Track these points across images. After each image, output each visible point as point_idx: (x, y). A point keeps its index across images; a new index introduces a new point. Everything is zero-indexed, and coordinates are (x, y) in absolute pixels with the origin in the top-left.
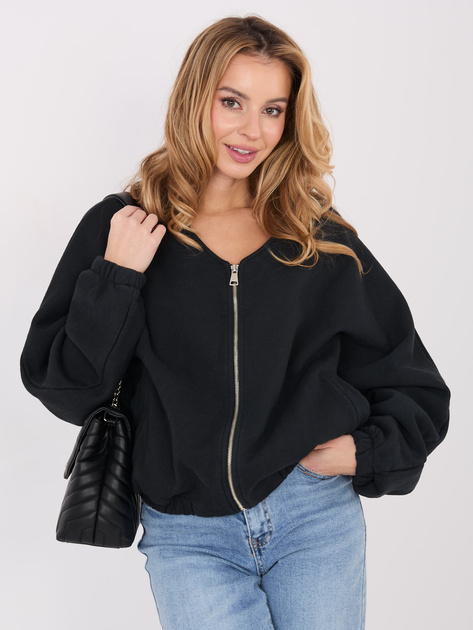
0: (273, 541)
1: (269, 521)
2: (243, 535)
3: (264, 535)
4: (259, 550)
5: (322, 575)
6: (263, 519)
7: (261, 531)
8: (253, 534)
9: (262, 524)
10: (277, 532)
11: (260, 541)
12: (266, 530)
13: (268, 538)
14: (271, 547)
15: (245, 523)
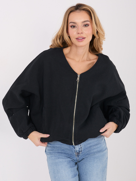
0: (82, 153)
1: (81, 148)
2: (74, 151)
3: (80, 151)
4: (78, 156)
5: (95, 162)
6: (80, 147)
7: (79, 150)
8: (77, 151)
9: (79, 149)
10: (83, 151)
11: (78, 153)
12: (80, 150)
13: (81, 152)
14: (81, 155)
15: (75, 148)
